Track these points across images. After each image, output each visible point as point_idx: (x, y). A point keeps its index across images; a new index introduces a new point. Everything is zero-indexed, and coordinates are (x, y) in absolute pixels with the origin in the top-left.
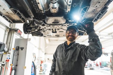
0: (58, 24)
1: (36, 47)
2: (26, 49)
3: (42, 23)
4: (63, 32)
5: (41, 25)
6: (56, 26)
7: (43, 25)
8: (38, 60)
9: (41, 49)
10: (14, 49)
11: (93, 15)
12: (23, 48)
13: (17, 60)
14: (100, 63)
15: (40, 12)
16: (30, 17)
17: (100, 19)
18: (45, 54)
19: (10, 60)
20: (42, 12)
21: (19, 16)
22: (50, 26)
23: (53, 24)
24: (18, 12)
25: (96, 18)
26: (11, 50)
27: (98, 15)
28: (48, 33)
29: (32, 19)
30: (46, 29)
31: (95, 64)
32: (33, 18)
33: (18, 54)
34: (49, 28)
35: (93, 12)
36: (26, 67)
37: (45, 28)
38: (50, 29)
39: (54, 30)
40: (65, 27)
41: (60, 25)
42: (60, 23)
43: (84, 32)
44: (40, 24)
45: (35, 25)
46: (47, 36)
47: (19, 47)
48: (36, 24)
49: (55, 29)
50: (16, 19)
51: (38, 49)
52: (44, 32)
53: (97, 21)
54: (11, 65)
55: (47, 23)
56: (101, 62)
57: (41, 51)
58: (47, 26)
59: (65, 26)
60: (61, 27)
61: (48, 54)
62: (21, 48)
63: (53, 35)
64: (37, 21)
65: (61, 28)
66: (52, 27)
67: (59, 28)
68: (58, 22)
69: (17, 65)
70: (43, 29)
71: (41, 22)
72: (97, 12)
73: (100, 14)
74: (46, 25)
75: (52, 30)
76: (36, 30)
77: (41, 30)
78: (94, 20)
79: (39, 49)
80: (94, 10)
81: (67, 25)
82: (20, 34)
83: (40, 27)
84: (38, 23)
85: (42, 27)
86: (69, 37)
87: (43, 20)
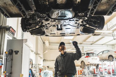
0: (65, 18)
1: (32, 51)
2: (22, 52)
3: (45, 17)
4: (70, 28)
5: (44, 20)
6: (62, 21)
7: (47, 20)
8: (36, 68)
10: (7, 53)
11: (108, 7)
12: (18, 52)
13: (11, 67)
14: (113, 71)
15: (44, 3)
16: (31, 10)
17: (115, 11)
18: (44, 60)
19: (3, 66)
20: (46, 3)
21: (19, 8)
22: (54, 21)
23: (59, 18)
24: (19, 3)
25: (110, 10)
26: (3, 54)
27: (113, 6)
28: (51, 31)
29: (33, 12)
31: (106, 72)
32: (35, 11)
33: (12, 60)
34: (54, 23)
35: (108, 2)
36: (23, 75)
37: (48, 24)
38: (54, 26)
40: (73, 22)
41: (67, 19)
42: (68, 17)
43: (95, 28)
44: (43, 18)
45: (36, 19)
46: (49, 35)
47: (12, 51)
48: (38, 18)
49: (61, 25)
50: (13, 12)
52: (47, 29)
53: (111, 14)
54: (4, 72)
55: (52, 17)
56: (114, 69)
58: (51, 21)
59: (73, 20)
62: (15, 52)
63: (57, 33)
64: (40, 14)
65: (68, 24)
66: (58, 22)
67: (65, 24)
68: (65, 16)
69: (11, 73)
70: (46, 25)
71: (45, 15)
72: (112, 3)
75: (57, 27)
76: (37, 27)
77: (44, 26)
78: (108, 12)
79: (36, 54)
81: (76, 19)
82: (14, 34)
83: (43, 23)
84: (40, 17)
85: (45, 23)
87: (47, 13)
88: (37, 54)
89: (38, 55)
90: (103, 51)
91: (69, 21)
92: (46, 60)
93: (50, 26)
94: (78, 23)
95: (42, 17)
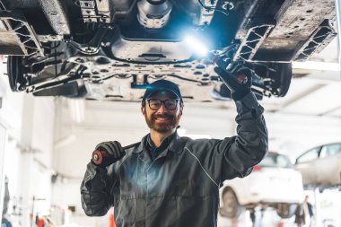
0: (162, 60)
3: (97, 55)
6: (150, 67)
7: (101, 61)
9: (34, 151)
11: (292, 42)
15: (98, 20)
16: (55, 34)
20: (105, 20)
22: (126, 65)
23: (143, 59)
24: (24, 28)
25: (301, 51)
27: (306, 45)
28: (111, 88)
30: (106, 75)
32: (66, 37)
34: (123, 70)
35: (288, 37)
37: (104, 71)
38: (123, 76)
39: (140, 77)
40: (188, 69)
41: (168, 63)
42: (170, 58)
44: (90, 56)
48: (72, 57)
49: (146, 76)
51: (18, 151)
55: (118, 56)
57: (35, 160)
58: (114, 65)
59: (188, 66)
60: (170, 70)
61: (69, 178)
63: (131, 94)
64: (80, 47)
65: (170, 73)
66: (137, 69)
67: (162, 73)
68: (161, 56)
70: (95, 73)
71: (95, 50)
73: (312, 45)
74: (113, 62)
75: (131, 80)
77: (87, 75)
79: (24, 151)
80: (291, 34)
83: (85, 68)
84: (80, 55)
85: (91, 67)
86: (157, 121)
87: (103, 44)
88: (26, 149)
89: (31, 156)
90: (321, 147)
91: (175, 66)
92: (63, 177)
93: (106, 77)
94: (204, 73)
95: (86, 55)
